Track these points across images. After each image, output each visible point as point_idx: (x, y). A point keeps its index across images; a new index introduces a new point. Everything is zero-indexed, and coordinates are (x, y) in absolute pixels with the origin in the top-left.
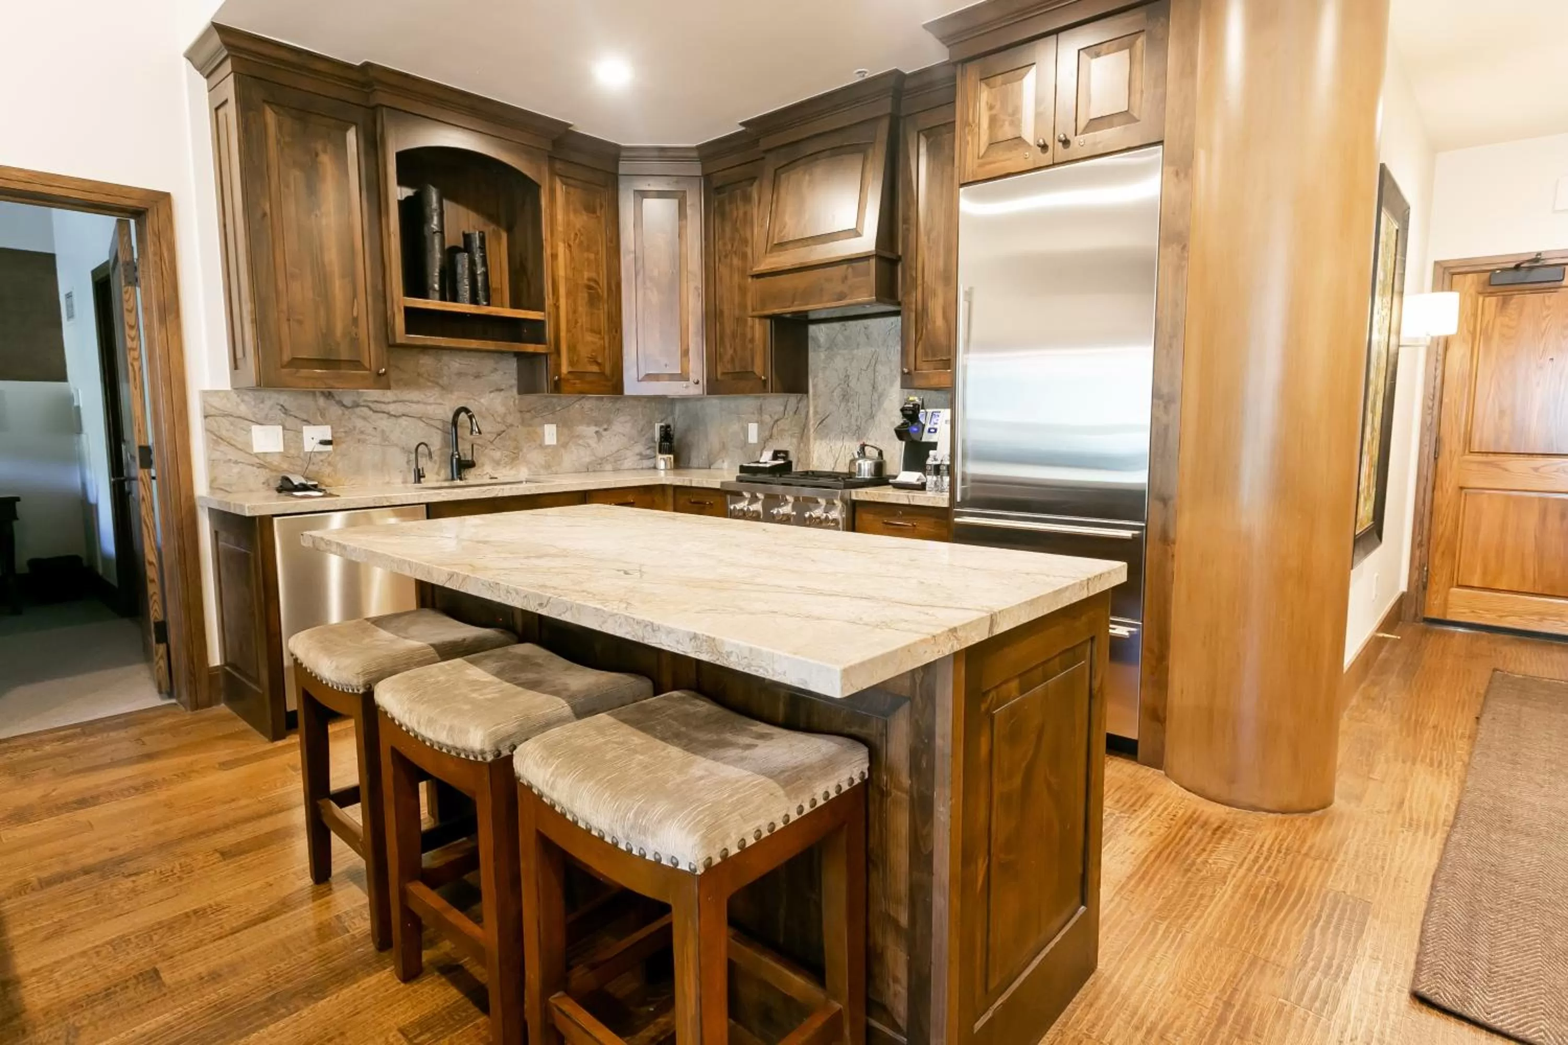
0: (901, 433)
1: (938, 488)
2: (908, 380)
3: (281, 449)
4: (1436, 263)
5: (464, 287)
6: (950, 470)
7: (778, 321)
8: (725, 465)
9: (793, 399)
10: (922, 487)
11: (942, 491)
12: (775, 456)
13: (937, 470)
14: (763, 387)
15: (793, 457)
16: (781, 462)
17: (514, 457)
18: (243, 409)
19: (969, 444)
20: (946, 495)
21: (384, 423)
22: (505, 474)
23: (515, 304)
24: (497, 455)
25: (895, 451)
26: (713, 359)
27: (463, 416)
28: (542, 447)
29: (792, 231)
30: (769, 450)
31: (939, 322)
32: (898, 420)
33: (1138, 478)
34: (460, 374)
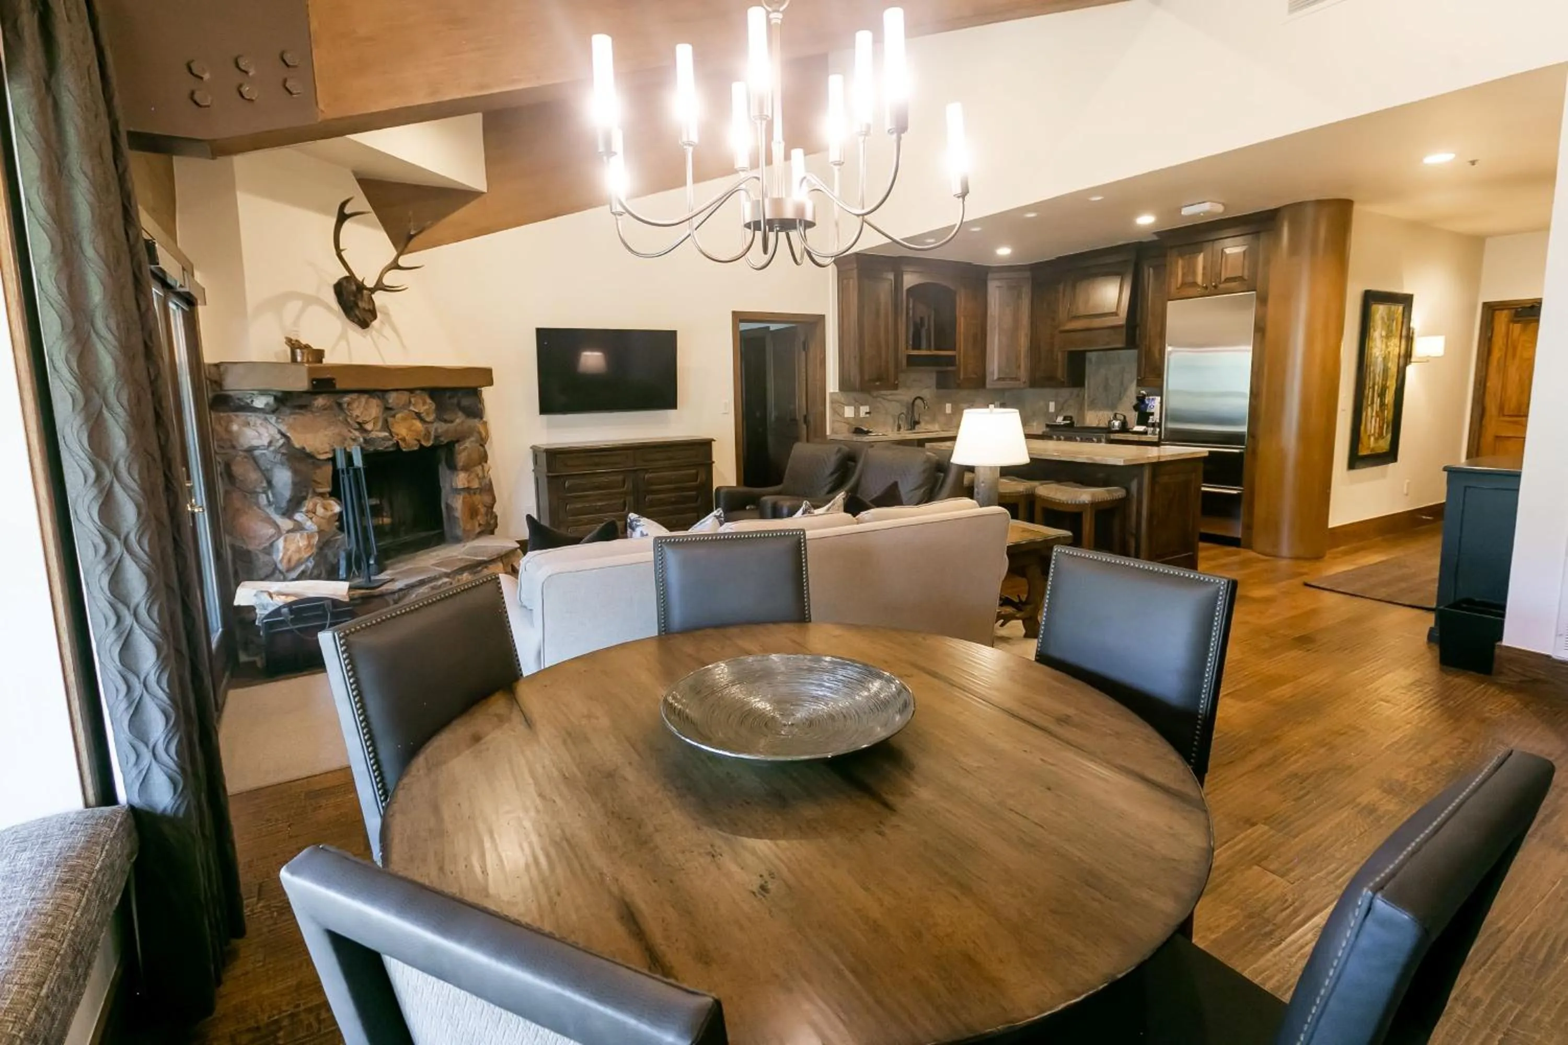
0: (1136, 408)
1: (1153, 433)
2: (1140, 383)
3: (853, 416)
4: (1485, 304)
5: (924, 343)
6: (1160, 425)
7: (1072, 354)
8: (1035, 424)
9: (1075, 391)
10: (1145, 433)
11: (1156, 435)
12: (1065, 419)
13: (1153, 425)
14: (1062, 385)
15: (1075, 420)
16: (1068, 422)
17: (933, 420)
18: (843, 400)
19: (1169, 412)
20: (1157, 436)
21: (886, 404)
22: (930, 427)
23: (938, 348)
24: (927, 418)
25: (1133, 416)
26: (1033, 370)
27: (918, 402)
28: (945, 414)
29: (1082, 310)
30: (1061, 415)
31: (1157, 355)
32: (1135, 402)
33: (1244, 429)
34: (914, 381)
